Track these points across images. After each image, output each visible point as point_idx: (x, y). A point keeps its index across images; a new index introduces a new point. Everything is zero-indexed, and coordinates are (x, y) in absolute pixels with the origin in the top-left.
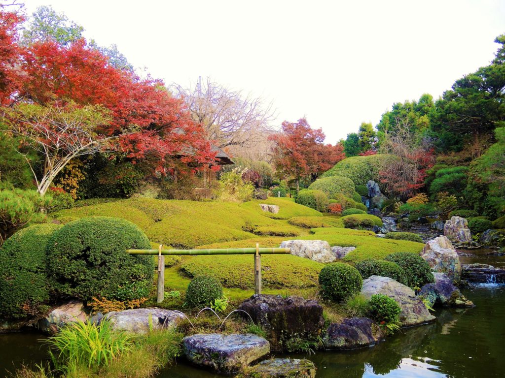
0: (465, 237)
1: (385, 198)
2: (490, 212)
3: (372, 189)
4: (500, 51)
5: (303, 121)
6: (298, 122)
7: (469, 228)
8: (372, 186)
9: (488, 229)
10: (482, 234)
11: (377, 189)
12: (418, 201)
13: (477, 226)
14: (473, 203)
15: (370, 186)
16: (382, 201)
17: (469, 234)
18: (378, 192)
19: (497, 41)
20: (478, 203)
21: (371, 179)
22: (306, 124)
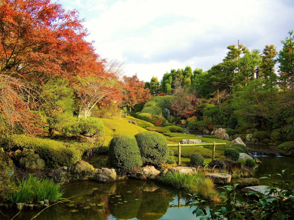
0: (226, 137)
1: (173, 117)
2: (230, 126)
3: (167, 113)
4: (229, 53)
5: (135, 77)
6: (132, 77)
7: (227, 133)
8: (166, 111)
9: (236, 134)
10: (233, 136)
11: (169, 113)
12: (192, 120)
13: (231, 132)
14: (223, 122)
15: (165, 111)
16: (172, 119)
17: (228, 136)
18: (169, 114)
19: (229, 48)
20: (225, 122)
21: (166, 108)
22: (137, 78)
